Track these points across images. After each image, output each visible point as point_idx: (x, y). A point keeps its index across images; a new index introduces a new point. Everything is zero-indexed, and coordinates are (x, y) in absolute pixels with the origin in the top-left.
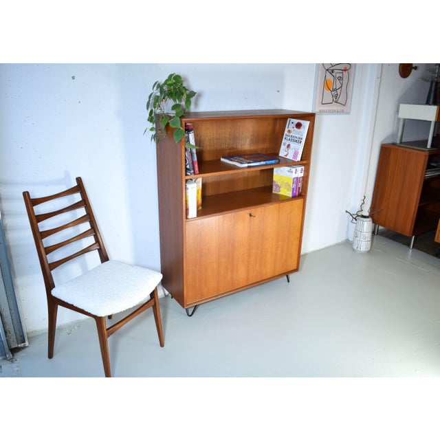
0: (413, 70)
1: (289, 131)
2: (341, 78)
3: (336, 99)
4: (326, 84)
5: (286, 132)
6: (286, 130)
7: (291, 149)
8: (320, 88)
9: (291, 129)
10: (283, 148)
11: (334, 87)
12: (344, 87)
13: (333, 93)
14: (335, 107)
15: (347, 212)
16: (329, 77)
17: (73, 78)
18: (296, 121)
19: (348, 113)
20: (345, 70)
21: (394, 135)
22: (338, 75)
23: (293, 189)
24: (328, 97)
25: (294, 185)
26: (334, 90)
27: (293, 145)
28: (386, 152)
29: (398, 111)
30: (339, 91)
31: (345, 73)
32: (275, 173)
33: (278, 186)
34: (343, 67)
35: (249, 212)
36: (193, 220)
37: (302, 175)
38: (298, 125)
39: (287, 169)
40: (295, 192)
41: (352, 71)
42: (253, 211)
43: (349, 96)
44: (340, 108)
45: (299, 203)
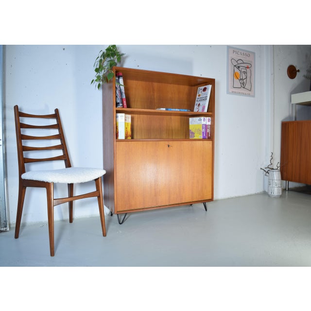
0: (297, 73)
1: (199, 95)
2: (245, 73)
3: (243, 85)
4: (235, 75)
5: (197, 97)
6: (198, 95)
7: (202, 105)
8: (231, 77)
9: (200, 93)
10: (196, 107)
11: (241, 78)
12: (248, 79)
13: (241, 81)
14: (242, 91)
15: (261, 169)
16: (236, 70)
17: (64, 49)
18: (203, 88)
19: (254, 96)
20: (248, 68)
21: (290, 117)
22: (243, 70)
23: (203, 133)
24: (237, 83)
25: (204, 130)
26: (241, 80)
27: (201, 103)
28: (285, 126)
29: (291, 101)
30: (245, 81)
31: (248, 70)
32: (190, 124)
33: (193, 133)
34: (246, 65)
35: (167, 143)
36: (121, 141)
37: (209, 123)
38: (205, 90)
39: (198, 118)
40: (205, 135)
41: (252, 69)
42: (171, 143)
43: (253, 85)
44: (247, 92)
45: (208, 143)
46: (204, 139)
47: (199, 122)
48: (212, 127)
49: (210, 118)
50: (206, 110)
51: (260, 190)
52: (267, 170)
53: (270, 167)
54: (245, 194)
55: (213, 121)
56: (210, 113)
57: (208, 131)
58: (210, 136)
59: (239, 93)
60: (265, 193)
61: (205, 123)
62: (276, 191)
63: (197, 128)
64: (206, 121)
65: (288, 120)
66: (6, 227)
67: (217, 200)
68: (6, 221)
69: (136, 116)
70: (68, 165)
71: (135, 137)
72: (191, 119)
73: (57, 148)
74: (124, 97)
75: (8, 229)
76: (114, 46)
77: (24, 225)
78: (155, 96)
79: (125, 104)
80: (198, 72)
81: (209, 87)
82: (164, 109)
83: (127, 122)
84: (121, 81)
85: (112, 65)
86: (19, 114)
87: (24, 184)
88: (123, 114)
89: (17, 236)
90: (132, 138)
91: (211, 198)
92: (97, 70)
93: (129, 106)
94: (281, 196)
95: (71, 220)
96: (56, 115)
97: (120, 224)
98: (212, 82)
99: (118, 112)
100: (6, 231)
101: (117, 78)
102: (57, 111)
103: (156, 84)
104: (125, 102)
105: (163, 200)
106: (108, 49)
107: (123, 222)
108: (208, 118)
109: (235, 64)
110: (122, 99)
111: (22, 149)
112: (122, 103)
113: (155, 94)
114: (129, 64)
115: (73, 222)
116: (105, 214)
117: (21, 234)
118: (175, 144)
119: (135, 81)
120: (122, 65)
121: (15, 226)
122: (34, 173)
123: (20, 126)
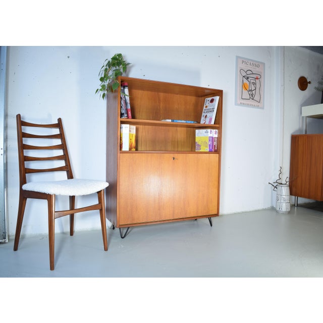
0: (309, 85)
1: (206, 107)
2: (254, 84)
3: (252, 97)
4: (244, 86)
5: (204, 108)
6: (205, 106)
7: (209, 117)
8: (240, 88)
9: (207, 105)
10: (203, 118)
11: (250, 89)
12: (257, 90)
13: (250, 92)
14: (251, 102)
15: (269, 183)
16: (245, 81)
17: (68, 57)
18: (210, 99)
19: (263, 108)
20: (257, 79)
21: (300, 130)
22: (252, 81)
23: (210, 145)
24: (246, 95)
25: (210, 143)
27: (209, 115)
28: (295, 139)
29: (301, 113)
30: (254, 92)
31: (257, 81)
32: (196, 136)
33: (199, 146)
34: (255, 76)
35: (172, 155)
36: (125, 152)
37: (216, 136)
38: (212, 101)
39: (204, 130)
40: (211, 148)
41: (262, 80)
42: (176, 155)
43: (262, 96)
44: (256, 104)
45: (214, 157)
46: (210, 152)
47: (205, 134)
48: (219, 139)
49: (217, 130)
50: (213, 122)
51: (268, 205)
52: (275, 185)
53: (278, 181)
54: (252, 209)
55: (220, 133)
56: (217, 126)
57: (215, 143)
58: (216, 149)
59: (248, 105)
60: (273, 209)
61: (211, 135)
62: (284, 207)
64: (213, 133)
65: (298, 134)
66: (5, 238)
67: (222, 215)
68: (5, 233)
69: (141, 127)
70: (70, 176)
71: (139, 148)
72: (197, 131)
73: (59, 158)
74: (129, 107)
75: (7, 241)
76: (120, 55)
77: (24, 237)
78: (161, 107)
79: (130, 115)
80: (206, 83)
81: (217, 98)
82: (170, 120)
83: (131, 133)
84: (126, 91)
85: (117, 74)
86: (21, 123)
87: (25, 195)
88: (128, 125)
89: (16, 249)
90: (137, 150)
91: (216, 213)
92: (102, 79)
93: (133, 117)
94: (289, 213)
95: (72, 233)
96: (59, 125)
97: (122, 238)
98: (219, 93)
99: (122, 122)
100: (5, 243)
101: (122, 88)
102: (60, 120)
103: (162, 95)
104: (130, 113)
105: (167, 214)
106: (114, 59)
107: (125, 236)
108: (214, 130)
109: (244, 74)
110: (127, 110)
111: (23, 159)
112: (127, 113)
113: (161, 105)
114: (134, 74)
115: (74, 234)
116: (107, 228)
117: (20, 246)
118: (180, 157)
119: (140, 91)
120: (128, 75)
121: (14, 237)
122: (35, 184)
123: (22, 135)
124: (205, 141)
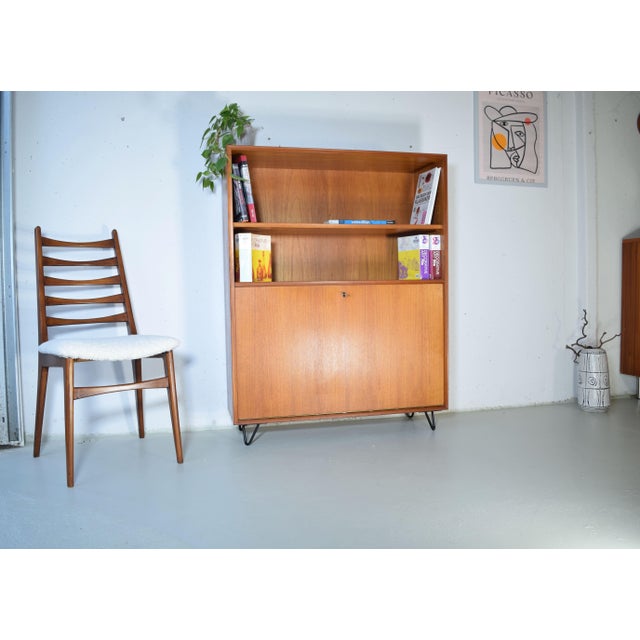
2: (519, 134)
3: (516, 162)
4: (495, 141)
7: (423, 211)
8: (484, 147)
9: (421, 186)
10: (414, 214)
11: (511, 146)
12: (529, 147)
13: (509, 153)
14: (514, 173)
15: (568, 347)
16: (498, 130)
17: (123, 119)
18: (426, 174)
19: (545, 185)
20: (528, 122)
22: (515, 129)
23: (423, 267)
24: (501, 158)
25: (424, 262)
26: (510, 150)
27: (422, 206)
28: (630, 249)
30: (520, 152)
31: (529, 128)
32: (400, 250)
33: (405, 269)
34: (523, 118)
35: (341, 289)
36: (246, 285)
37: (438, 247)
38: (428, 178)
39: (412, 238)
40: (426, 272)
41: (540, 124)
42: (349, 289)
43: (541, 160)
44: (527, 176)
45: (435, 289)
46: (425, 281)
47: (414, 245)
48: (443, 255)
49: (439, 236)
50: (428, 221)
55: (445, 243)
56: (439, 227)
57: (436, 263)
58: (438, 273)
59: (506, 181)
61: (426, 247)
62: (595, 398)
63: (412, 258)
64: (431, 243)
65: (632, 237)
66: (18, 439)
68: (17, 429)
69: (280, 241)
71: (280, 277)
72: (400, 239)
74: (251, 201)
75: (22, 444)
76: (234, 107)
79: (253, 215)
81: (437, 172)
82: (337, 222)
84: (245, 170)
85: (229, 141)
86: (43, 241)
87: (46, 363)
88: (249, 235)
89: (37, 454)
91: (442, 403)
92: (207, 154)
93: (259, 220)
96: (113, 243)
97: (247, 444)
98: (440, 161)
99: (237, 231)
100: (18, 446)
101: (235, 167)
102: (115, 233)
104: (253, 211)
105: (334, 403)
106: (225, 113)
107: (251, 442)
108: (433, 236)
109: (495, 115)
110: (247, 206)
111: (45, 302)
112: (248, 213)
114: (266, 137)
117: (44, 450)
118: (358, 292)
120: (253, 141)
121: (33, 440)
123: (44, 262)
124: (414, 259)
